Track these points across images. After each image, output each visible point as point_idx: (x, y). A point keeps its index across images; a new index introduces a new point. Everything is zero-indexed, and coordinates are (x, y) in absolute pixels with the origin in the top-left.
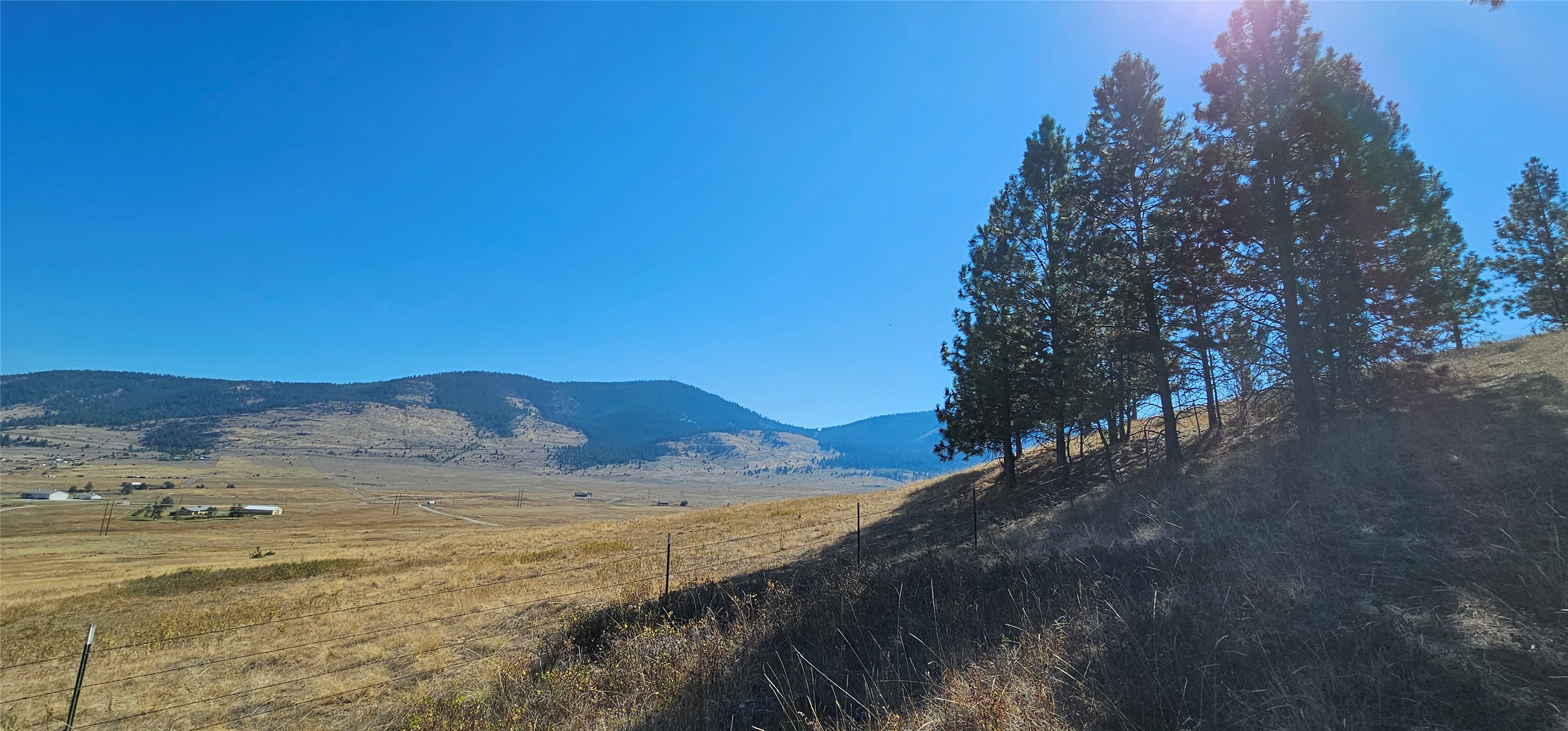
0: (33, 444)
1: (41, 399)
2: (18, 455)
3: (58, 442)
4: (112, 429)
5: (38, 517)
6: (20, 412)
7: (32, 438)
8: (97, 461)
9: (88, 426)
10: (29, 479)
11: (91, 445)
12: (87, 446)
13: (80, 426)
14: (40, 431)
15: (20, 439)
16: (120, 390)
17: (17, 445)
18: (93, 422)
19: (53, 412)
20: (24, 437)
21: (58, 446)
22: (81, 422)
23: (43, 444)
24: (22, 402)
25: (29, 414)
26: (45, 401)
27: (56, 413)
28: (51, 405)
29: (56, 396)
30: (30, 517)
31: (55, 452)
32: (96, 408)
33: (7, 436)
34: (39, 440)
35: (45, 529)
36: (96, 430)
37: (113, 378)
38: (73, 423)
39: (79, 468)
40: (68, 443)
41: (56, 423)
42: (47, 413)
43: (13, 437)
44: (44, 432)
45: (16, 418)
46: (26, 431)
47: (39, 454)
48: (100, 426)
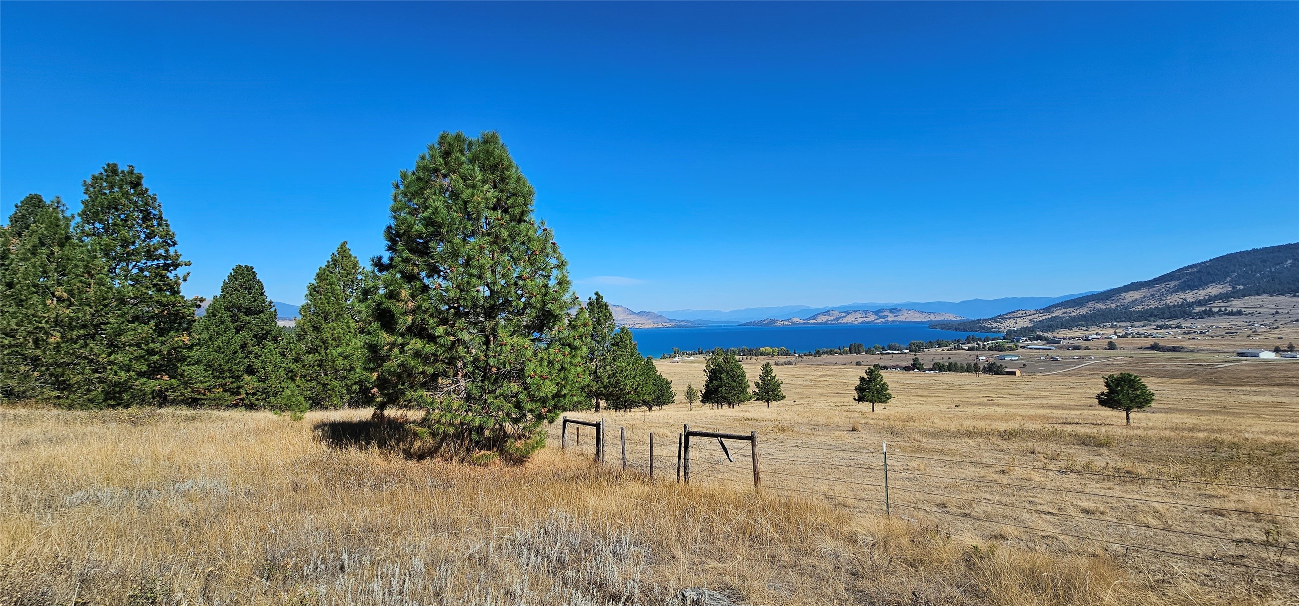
0: (1231, 314)
1: (1225, 278)
2: (1224, 323)
3: (1251, 311)
4: (1295, 296)
5: (1257, 371)
6: (1214, 290)
7: (1229, 309)
8: (1291, 325)
9: (1272, 296)
10: (1237, 341)
11: (1280, 311)
12: (1277, 313)
13: (1264, 296)
14: (1233, 303)
15: (1220, 311)
16: (1289, 261)
17: (1220, 315)
18: (1274, 292)
19: (1238, 287)
20: (1223, 309)
21: (1252, 314)
22: (1264, 293)
23: (1239, 313)
24: (1212, 282)
25: (1221, 291)
26: (1229, 279)
27: (1241, 287)
28: (1234, 283)
29: (1236, 274)
30: (1250, 371)
31: (1252, 319)
32: (1273, 280)
33: (1211, 310)
34: (1235, 310)
35: (1266, 382)
36: (1281, 298)
37: (1279, 251)
38: (1258, 294)
39: (1277, 331)
40: (1259, 310)
41: (1244, 296)
42: (1233, 288)
43: (1215, 310)
44: (1237, 304)
45: (1212, 294)
46: (1222, 304)
47: (1239, 321)
48: (1282, 294)
